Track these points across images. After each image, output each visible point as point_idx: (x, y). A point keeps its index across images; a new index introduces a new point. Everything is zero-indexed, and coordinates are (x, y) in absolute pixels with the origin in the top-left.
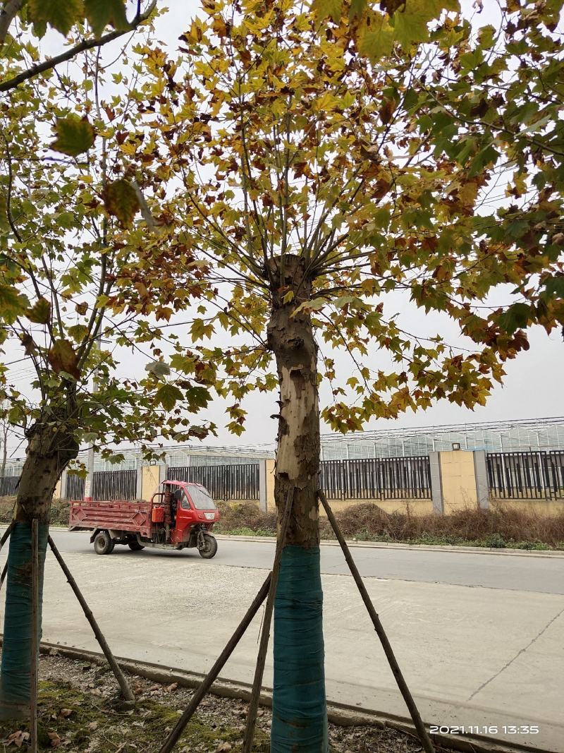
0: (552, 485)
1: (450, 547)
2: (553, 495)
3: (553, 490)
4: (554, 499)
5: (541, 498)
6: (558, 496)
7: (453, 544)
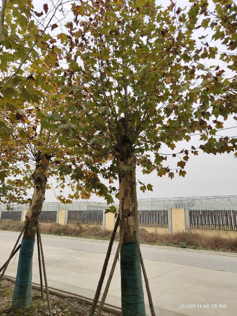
0: (214, 224)
1: (166, 247)
2: (214, 228)
3: (214, 226)
4: (215, 230)
5: (210, 229)
6: (216, 228)
7: (168, 246)
